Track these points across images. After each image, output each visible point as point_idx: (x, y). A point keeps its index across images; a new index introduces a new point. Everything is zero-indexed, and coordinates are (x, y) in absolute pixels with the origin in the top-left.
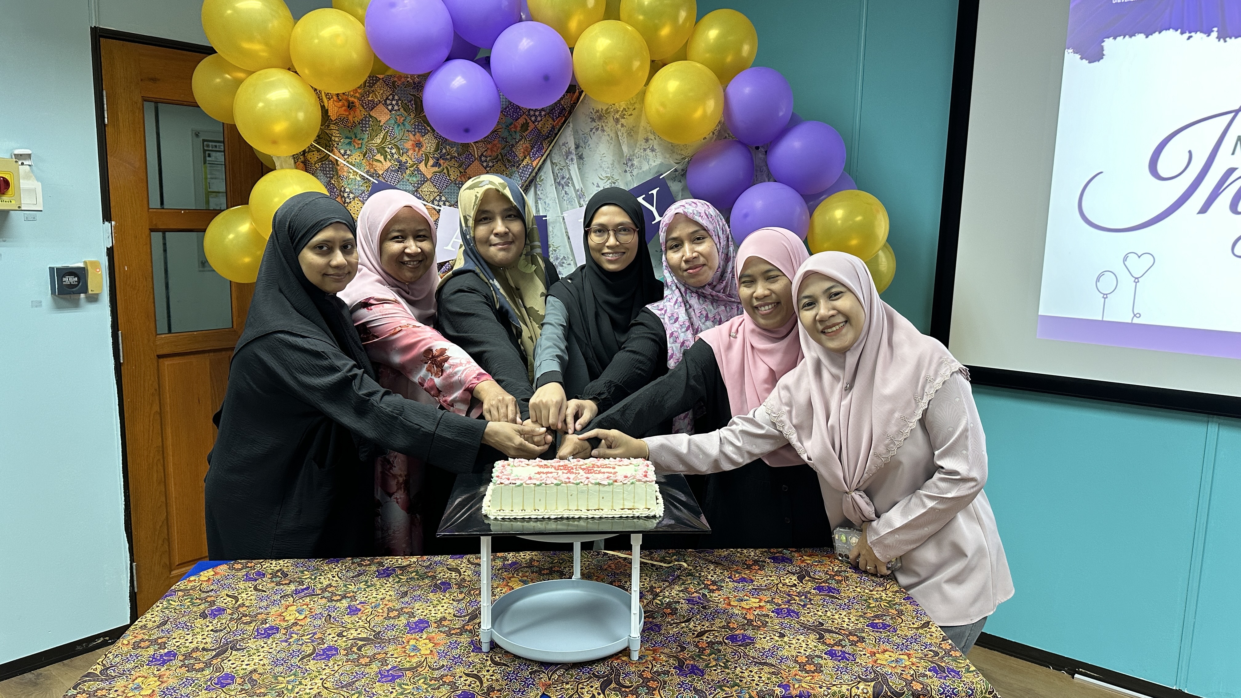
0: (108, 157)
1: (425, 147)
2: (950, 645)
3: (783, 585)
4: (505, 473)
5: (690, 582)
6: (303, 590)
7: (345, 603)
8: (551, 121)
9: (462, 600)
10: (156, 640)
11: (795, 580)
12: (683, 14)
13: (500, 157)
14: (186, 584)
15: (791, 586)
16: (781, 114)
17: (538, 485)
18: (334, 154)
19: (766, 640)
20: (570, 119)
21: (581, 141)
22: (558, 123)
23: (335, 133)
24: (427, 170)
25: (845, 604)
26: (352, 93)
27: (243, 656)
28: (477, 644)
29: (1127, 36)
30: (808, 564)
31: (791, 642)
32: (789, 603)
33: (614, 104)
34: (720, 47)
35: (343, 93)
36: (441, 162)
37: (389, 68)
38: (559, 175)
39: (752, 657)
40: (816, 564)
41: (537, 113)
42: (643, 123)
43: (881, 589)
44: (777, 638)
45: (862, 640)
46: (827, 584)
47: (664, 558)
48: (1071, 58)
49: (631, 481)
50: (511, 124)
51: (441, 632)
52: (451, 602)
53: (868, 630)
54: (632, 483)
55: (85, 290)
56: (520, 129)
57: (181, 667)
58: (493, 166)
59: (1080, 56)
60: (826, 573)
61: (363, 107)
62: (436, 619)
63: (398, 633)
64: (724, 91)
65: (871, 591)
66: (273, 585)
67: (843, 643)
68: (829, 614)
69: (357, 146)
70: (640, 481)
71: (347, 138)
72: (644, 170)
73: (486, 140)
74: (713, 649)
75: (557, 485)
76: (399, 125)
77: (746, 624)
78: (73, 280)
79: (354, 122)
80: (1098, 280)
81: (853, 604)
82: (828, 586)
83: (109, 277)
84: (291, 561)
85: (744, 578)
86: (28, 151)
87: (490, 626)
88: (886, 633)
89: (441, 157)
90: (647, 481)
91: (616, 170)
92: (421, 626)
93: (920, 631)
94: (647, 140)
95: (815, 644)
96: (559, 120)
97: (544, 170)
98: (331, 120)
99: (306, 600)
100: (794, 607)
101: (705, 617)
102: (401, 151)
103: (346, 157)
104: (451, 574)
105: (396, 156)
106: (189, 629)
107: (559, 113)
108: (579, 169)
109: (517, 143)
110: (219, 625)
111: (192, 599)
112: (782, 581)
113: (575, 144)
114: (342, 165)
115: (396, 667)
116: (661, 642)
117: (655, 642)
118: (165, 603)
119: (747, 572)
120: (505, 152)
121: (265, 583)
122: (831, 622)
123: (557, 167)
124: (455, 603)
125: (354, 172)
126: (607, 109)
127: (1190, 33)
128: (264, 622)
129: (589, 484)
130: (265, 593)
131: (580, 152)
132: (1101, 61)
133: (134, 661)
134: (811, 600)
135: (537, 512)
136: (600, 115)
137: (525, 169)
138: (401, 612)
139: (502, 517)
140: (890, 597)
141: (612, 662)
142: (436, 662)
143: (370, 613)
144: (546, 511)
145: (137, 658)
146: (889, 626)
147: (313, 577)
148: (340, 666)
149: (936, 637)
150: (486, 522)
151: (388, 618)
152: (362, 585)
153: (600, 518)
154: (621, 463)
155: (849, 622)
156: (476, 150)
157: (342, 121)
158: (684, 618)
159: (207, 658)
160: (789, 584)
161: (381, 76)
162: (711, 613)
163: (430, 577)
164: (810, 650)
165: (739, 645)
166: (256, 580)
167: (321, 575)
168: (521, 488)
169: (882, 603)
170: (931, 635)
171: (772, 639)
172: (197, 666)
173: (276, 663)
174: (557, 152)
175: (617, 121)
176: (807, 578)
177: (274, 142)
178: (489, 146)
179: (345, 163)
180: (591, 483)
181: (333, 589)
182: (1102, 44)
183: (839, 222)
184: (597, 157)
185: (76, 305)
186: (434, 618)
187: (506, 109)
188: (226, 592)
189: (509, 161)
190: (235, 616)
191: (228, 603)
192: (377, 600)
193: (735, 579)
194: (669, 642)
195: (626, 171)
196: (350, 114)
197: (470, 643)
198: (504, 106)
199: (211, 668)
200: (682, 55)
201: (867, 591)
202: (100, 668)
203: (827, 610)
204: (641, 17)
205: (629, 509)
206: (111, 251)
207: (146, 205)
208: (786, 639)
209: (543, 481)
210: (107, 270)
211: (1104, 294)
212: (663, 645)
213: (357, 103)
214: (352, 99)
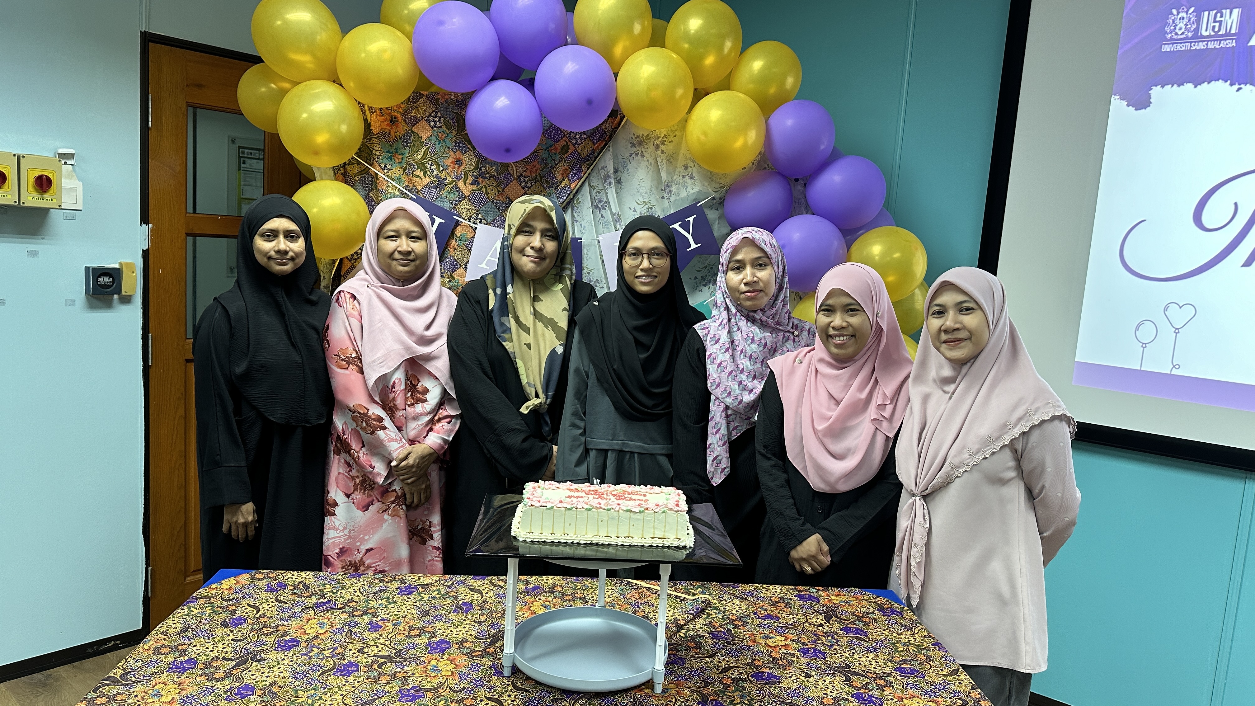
0: (150, 160)
1: (465, 164)
2: (979, 694)
3: (810, 624)
4: (536, 495)
5: (715, 616)
6: (324, 604)
7: (366, 619)
8: (591, 145)
9: (484, 622)
10: (177, 646)
11: (822, 620)
12: (728, 44)
13: (538, 177)
14: (207, 591)
15: (818, 626)
16: (822, 147)
17: (569, 509)
18: (374, 168)
19: (792, 679)
20: (611, 143)
21: (620, 166)
22: (598, 146)
23: (377, 147)
24: (466, 188)
25: (873, 647)
26: (395, 108)
27: (263, 667)
28: (499, 668)
29: (1175, 86)
30: (835, 604)
31: (817, 683)
32: (815, 643)
33: (655, 131)
34: (764, 79)
35: (387, 108)
36: (480, 180)
37: (433, 84)
38: (596, 198)
39: (779, 697)
40: (844, 604)
41: (578, 136)
42: (683, 151)
43: (909, 633)
44: (803, 678)
45: (889, 684)
46: (854, 626)
47: (688, 589)
48: (1117, 104)
49: (663, 510)
50: (551, 146)
51: (462, 653)
52: (473, 623)
53: (895, 675)
54: (664, 512)
55: (119, 291)
56: (560, 151)
57: (201, 676)
58: (532, 186)
59: (1126, 103)
60: (853, 615)
61: (406, 122)
62: (457, 640)
63: (419, 652)
64: (766, 122)
65: (899, 635)
66: (294, 596)
67: (870, 686)
68: (856, 656)
69: (397, 161)
70: (671, 510)
71: (388, 152)
72: (682, 197)
73: (525, 161)
74: (738, 686)
75: (588, 510)
76: (440, 142)
77: (772, 662)
78: (107, 280)
79: (396, 137)
80: (1137, 328)
81: (880, 647)
82: (855, 628)
83: (143, 279)
84: (313, 573)
85: (770, 615)
86: (71, 151)
87: (512, 651)
88: (914, 678)
89: (480, 176)
90: (679, 511)
91: (653, 196)
92: (442, 647)
93: (949, 678)
94: (686, 167)
95: (842, 686)
96: (600, 144)
97: (582, 193)
98: (373, 134)
99: (327, 614)
100: (820, 648)
101: (730, 653)
102: (441, 168)
103: (386, 171)
104: (473, 594)
105: (435, 173)
106: (209, 638)
107: (600, 137)
108: (617, 193)
109: (556, 165)
110: (240, 635)
111: (213, 607)
112: (809, 620)
113: (614, 168)
114: (381, 179)
115: (416, 687)
116: (685, 676)
117: (678, 675)
118: (186, 610)
119: (773, 609)
120: (545, 173)
121: (286, 595)
122: (858, 665)
123: (595, 191)
124: (476, 625)
125: (393, 186)
126: (648, 135)
127: (1240, 84)
128: (285, 634)
129: (621, 511)
130: (286, 605)
131: (618, 176)
132: (1148, 109)
133: (154, 667)
134: (837, 641)
135: (566, 537)
136: (641, 141)
137: (563, 191)
138: (422, 631)
139: (531, 540)
140: (919, 642)
141: (635, 694)
142: (457, 684)
143: (391, 630)
144: (576, 536)
145: (158, 664)
146: (917, 671)
147: (335, 591)
148: (360, 683)
149: (965, 685)
150: (515, 544)
151: (409, 636)
152: (384, 602)
153: (630, 545)
154: (652, 491)
155: (876, 665)
156: (515, 170)
157: (384, 135)
158: (708, 652)
159: (227, 667)
160: (816, 624)
161: (425, 93)
162: (736, 649)
163: (452, 597)
164: (837, 692)
165: (764, 684)
166: (277, 591)
167: (342, 589)
168: (551, 511)
169: (910, 648)
170: (960, 683)
171: (798, 678)
172: (217, 676)
173: (295, 676)
174: (595, 175)
175: (657, 147)
176: (834, 618)
177: (316, 153)
178: (528, 167)
179: (384, 177)
180: (622, 510)
181: (354, 604)
182: (1150, 92)
183: (877, 258)
184: (635, 182)
185: (108, 305)
186: (455, 639)
187: (547, 130)
188: (247, 602)
189: (547, 182)
190: (256, 626)
191: (249, 614)
192: (398, 618)
193: (760, 616)
194: (693, 676)
195: (663, 197)
196: (392, 128)
197: (491, 667)
198: (546, 128)
199: (232, 678)
200: (726, 85)
201: (895, 635)
202: (120, 672)
203: (854, 651)
204: (686, 46)
205: (659, 538)
206: (147, 252)
207: (184, 209)
208: (812, 679)
209: (574, 505)
210: (142, 272)
211: (1143, 344)
212: (687, 679)
213: (400, 118)
214: (394, 114)
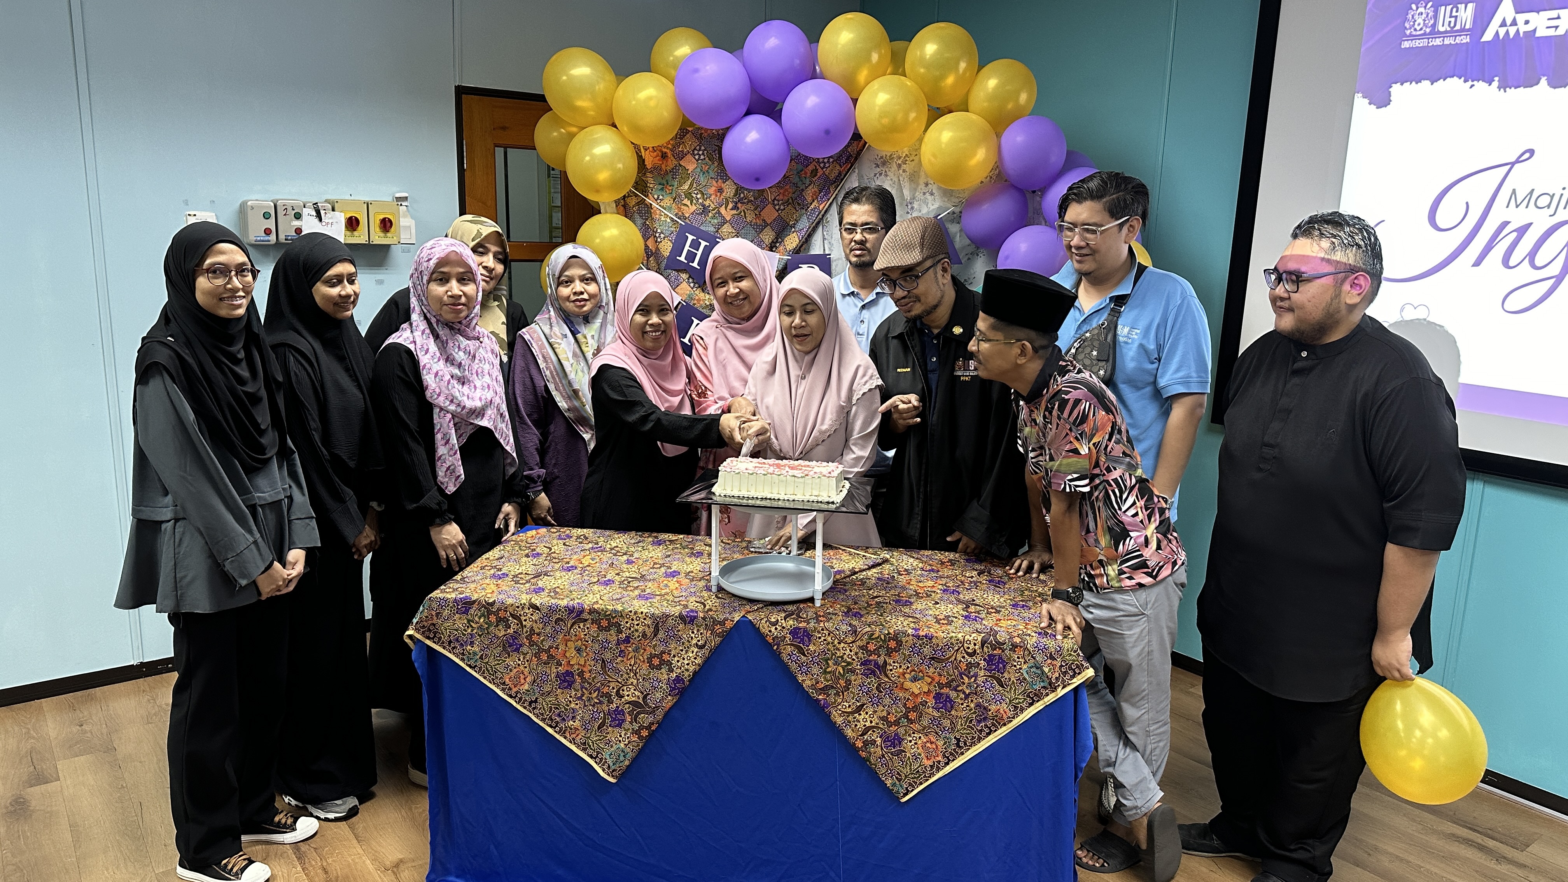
1: (725, 192)
3: (963, 576)
5: (887, 568)
6: (597, 548)
7: (625, 557)
8: (838, 167)
11: (975, 574)
12: (963, 65)
13: (790, 201)
17: (751, 474)
18: (649, 199)
19: (923, 604)
20: (856, 165)
22: (844, 169)
23: (651, 180)
24: (727, 213)
25: (1004, 591)
26: (665, 145)
27: (551, 579)
28: (708, 587)
29: (1414, 83)
31: (941, 607)
32: (958, 586)
33: (897, 151)
34: (999, 96)
35: (658, 146)
36: (739, 205)
37: (696, 122)
41: (826, 160)
48: (1360, 103)
49: (819, 476)
50: (801, 171)
56: (809, 175)
58: (785, 209)
59: (1367, 101)
61: (674, 157)
63: (657, 576)
64: (997, 140)
66: (577, 542)
68: (986, 595)
69: (668, 192)
70: (824, 476)
71: (660, 184)
73: (778, 186)
75: (764, 475)
76: (704, 173)
79: (666, 170)
86: (405, 195)
87: (719, 578)
88: (1020, 611)
89: (739, 201)
90: (832, 477)
92: (674, 574)
94: (927, 185)
95: (958, 610)
96: (847, 166)
98: (647, 168)
99: (598, 554)
100: (960, 589)
101: (885, 588)
102: (705, 196)
103: (659, 201)
105: (700, 201)
106: (517, 563)
107: (846, 159)
109: (807, 187)
110: (537, 562)
111: (520, 546)
112: (964, 573)
114: (655, 208)
115: (650, 593)
116: (838, 598)
119: (938, 566)
120: (797, 195)
125: (665, 214)
126: (891, 155)
127: (1473, 81)
132: (1388, 106)
134: (977, 587)
135: (749, 493)
136: (884, 161)
137: (813, 211)
138: (662, 565)
139: (728, 495)
141: (800, 604)
142: (679, 592)
143: (641, 564)
144: (756, 492)
145: (483, 574)
147: (605, 541)
150: (717, 497)
151: (653, 568)
152: (640, 548)
153: (794, 500)
155: (997, 602)
156: (770, 194)
157: (656, 169)
158: (868, 587)
159: (528, 578)
160: (968, 576)
161: (690, 129)
162: (891, 587)
164: (952, 613)
165: (899, 605)
166: (565, 540)
167: (612, 540)
171: (928, 604)
172: (521, 582)
175: (899, 166)
177: (598, 191)
178: (782, 191)
179: (658, 206)
181: (618, 548)
182: (1390, 90)
187: (794, 158)
188: (544, 544)
189: (799, 204)
192: (648, 558)
196: (663, 163)
198: (796, 155)
200: (959, 106)
204: (922, 70)
205: (813, 496)
209: (756, 472)
213: (669, 154)
214: (665, 150)
